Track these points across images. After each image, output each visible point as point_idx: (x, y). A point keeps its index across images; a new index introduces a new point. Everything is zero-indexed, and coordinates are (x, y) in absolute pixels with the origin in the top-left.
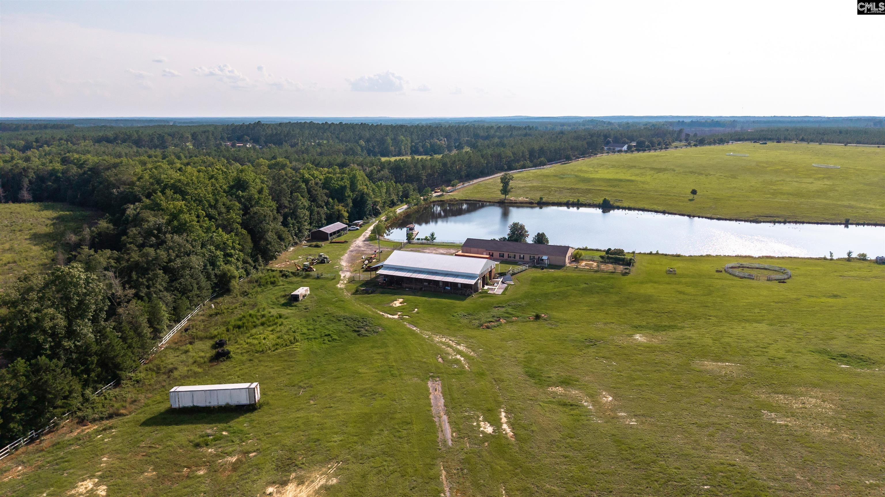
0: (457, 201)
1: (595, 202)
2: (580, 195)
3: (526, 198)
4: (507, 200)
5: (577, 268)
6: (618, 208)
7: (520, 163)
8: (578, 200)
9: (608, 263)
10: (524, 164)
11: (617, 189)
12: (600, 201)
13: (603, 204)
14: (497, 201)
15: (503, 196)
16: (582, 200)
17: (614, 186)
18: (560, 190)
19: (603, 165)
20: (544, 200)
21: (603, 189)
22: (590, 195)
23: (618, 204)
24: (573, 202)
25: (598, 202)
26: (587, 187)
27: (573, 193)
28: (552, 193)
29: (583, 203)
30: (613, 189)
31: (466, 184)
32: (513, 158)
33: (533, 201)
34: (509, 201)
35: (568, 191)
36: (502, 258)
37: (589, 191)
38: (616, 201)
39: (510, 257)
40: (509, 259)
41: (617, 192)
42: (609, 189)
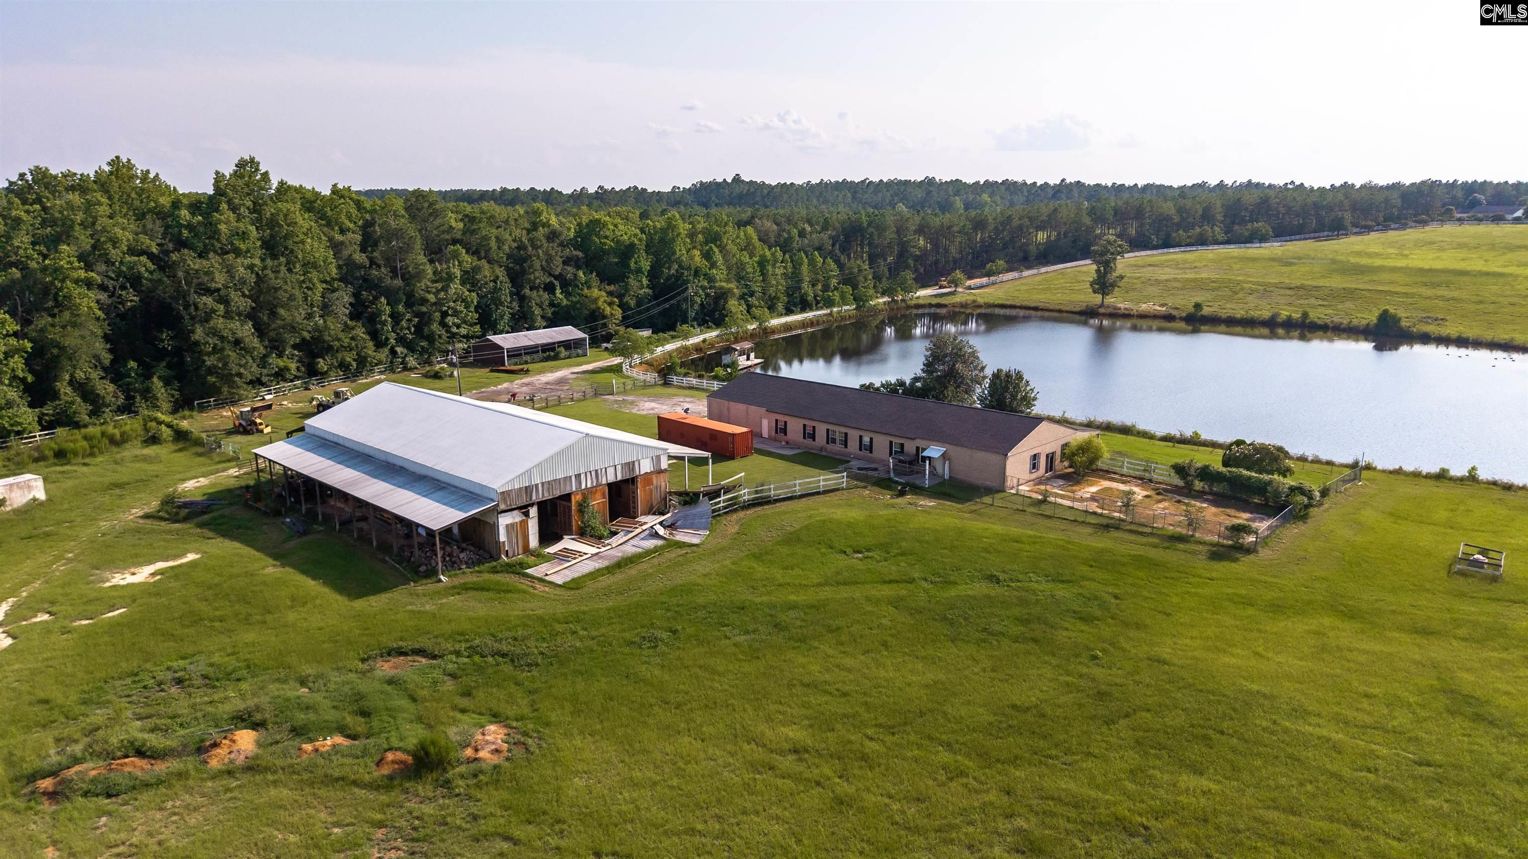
0: (980, 306)
1: (1355, 322)
2: (1321, 302)
3: (1162, 305)
4: (1108, 307)
5: (1044, 501)
6: (1425, 339)
7: (1191, 233)
8: (1305, 315)
9: (1199, 495)
10: (1201, 234)
11: (1440, 292)
12: (1371, 317)
13: (1376, 325)
14: (1078, 309)
15: (1097, 299)
16: (1317, 315)
17: (1434, 285)
18: (1266, 290)
19: (1432, 243)
20: (1206, 311)
21: (1399, 289)
22: (1349, 305)
23: (1431, 329)
24: (1289, 318)
25: (1364, 322)
26: (1345, 285)
27: (1300, 297)
28: (1240, 295)
29: (1319, 322)
30: (1429, 292)
31: (1026, 273)
32: (1176, 219)
33: (1174, 313)
34: (1109, 311)
35: (1289, 292)
36: (809, 441)
37: (1350, 294)
38: (1425, 320)
39: (834, 441)
40: (830, 447)
41: (1437, 297)
42: (1414, 290)
